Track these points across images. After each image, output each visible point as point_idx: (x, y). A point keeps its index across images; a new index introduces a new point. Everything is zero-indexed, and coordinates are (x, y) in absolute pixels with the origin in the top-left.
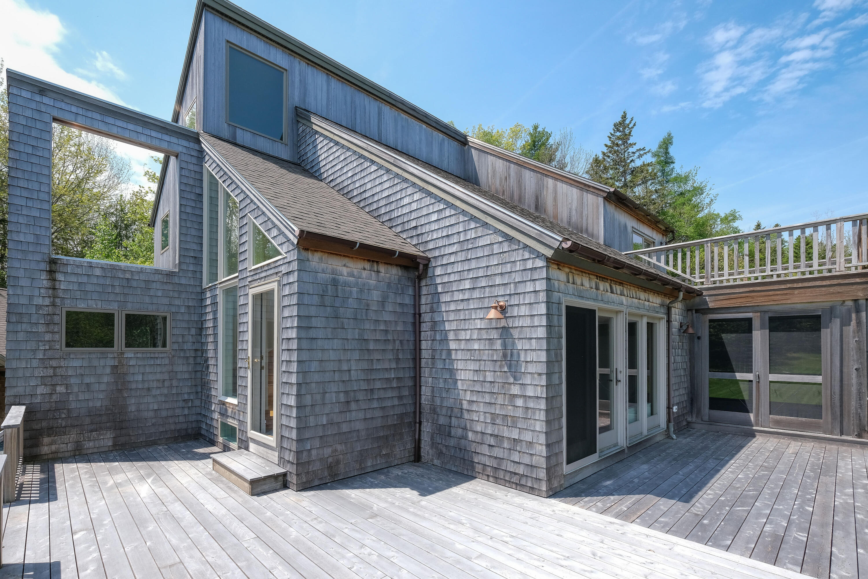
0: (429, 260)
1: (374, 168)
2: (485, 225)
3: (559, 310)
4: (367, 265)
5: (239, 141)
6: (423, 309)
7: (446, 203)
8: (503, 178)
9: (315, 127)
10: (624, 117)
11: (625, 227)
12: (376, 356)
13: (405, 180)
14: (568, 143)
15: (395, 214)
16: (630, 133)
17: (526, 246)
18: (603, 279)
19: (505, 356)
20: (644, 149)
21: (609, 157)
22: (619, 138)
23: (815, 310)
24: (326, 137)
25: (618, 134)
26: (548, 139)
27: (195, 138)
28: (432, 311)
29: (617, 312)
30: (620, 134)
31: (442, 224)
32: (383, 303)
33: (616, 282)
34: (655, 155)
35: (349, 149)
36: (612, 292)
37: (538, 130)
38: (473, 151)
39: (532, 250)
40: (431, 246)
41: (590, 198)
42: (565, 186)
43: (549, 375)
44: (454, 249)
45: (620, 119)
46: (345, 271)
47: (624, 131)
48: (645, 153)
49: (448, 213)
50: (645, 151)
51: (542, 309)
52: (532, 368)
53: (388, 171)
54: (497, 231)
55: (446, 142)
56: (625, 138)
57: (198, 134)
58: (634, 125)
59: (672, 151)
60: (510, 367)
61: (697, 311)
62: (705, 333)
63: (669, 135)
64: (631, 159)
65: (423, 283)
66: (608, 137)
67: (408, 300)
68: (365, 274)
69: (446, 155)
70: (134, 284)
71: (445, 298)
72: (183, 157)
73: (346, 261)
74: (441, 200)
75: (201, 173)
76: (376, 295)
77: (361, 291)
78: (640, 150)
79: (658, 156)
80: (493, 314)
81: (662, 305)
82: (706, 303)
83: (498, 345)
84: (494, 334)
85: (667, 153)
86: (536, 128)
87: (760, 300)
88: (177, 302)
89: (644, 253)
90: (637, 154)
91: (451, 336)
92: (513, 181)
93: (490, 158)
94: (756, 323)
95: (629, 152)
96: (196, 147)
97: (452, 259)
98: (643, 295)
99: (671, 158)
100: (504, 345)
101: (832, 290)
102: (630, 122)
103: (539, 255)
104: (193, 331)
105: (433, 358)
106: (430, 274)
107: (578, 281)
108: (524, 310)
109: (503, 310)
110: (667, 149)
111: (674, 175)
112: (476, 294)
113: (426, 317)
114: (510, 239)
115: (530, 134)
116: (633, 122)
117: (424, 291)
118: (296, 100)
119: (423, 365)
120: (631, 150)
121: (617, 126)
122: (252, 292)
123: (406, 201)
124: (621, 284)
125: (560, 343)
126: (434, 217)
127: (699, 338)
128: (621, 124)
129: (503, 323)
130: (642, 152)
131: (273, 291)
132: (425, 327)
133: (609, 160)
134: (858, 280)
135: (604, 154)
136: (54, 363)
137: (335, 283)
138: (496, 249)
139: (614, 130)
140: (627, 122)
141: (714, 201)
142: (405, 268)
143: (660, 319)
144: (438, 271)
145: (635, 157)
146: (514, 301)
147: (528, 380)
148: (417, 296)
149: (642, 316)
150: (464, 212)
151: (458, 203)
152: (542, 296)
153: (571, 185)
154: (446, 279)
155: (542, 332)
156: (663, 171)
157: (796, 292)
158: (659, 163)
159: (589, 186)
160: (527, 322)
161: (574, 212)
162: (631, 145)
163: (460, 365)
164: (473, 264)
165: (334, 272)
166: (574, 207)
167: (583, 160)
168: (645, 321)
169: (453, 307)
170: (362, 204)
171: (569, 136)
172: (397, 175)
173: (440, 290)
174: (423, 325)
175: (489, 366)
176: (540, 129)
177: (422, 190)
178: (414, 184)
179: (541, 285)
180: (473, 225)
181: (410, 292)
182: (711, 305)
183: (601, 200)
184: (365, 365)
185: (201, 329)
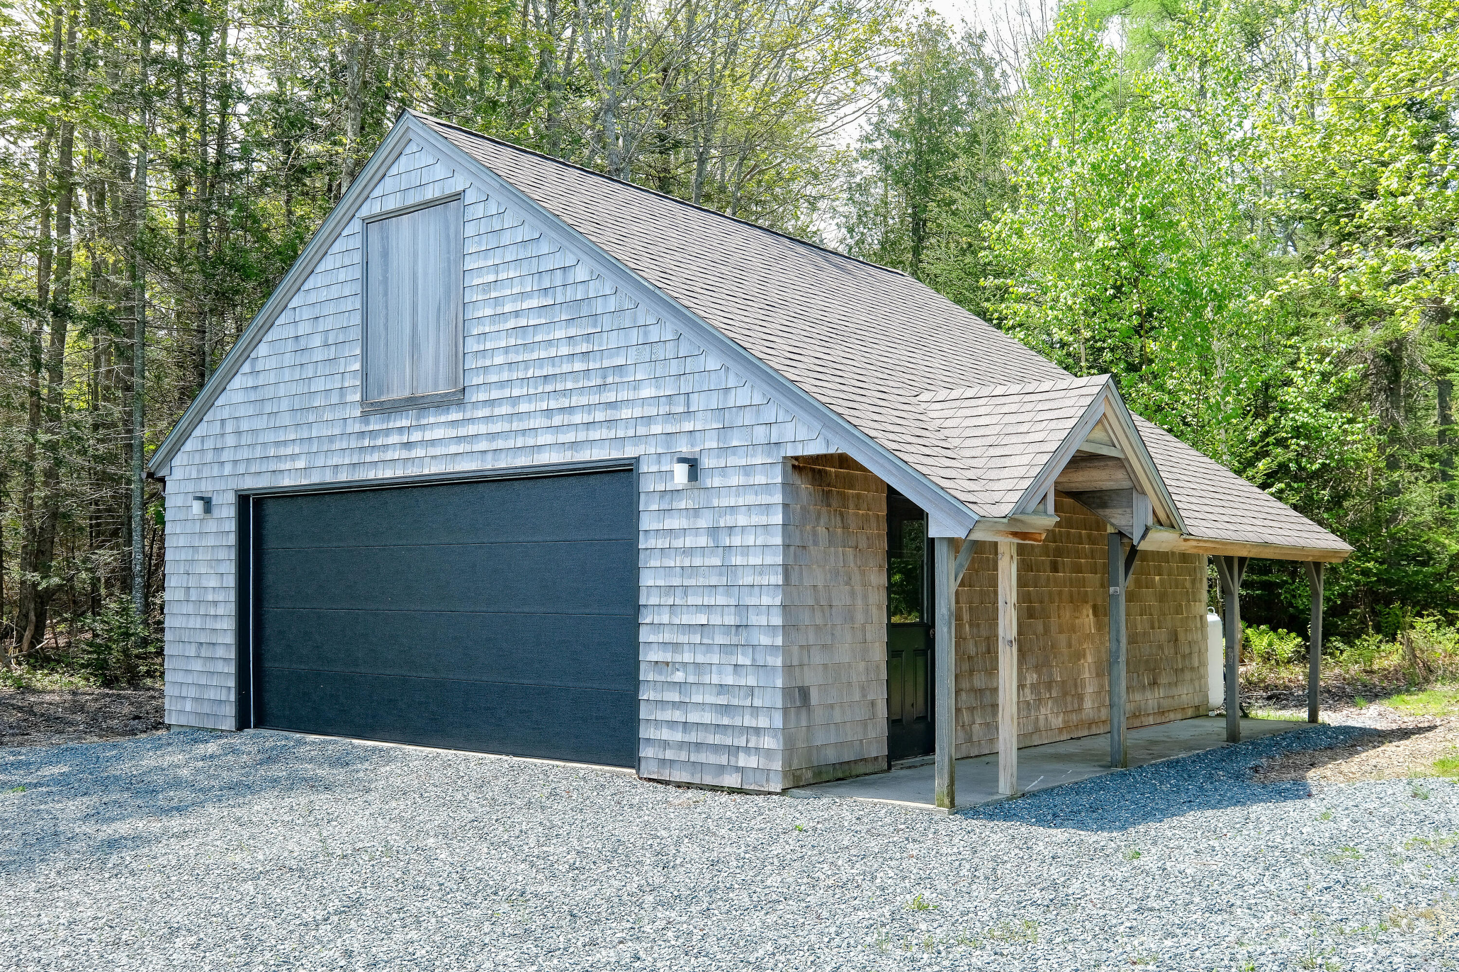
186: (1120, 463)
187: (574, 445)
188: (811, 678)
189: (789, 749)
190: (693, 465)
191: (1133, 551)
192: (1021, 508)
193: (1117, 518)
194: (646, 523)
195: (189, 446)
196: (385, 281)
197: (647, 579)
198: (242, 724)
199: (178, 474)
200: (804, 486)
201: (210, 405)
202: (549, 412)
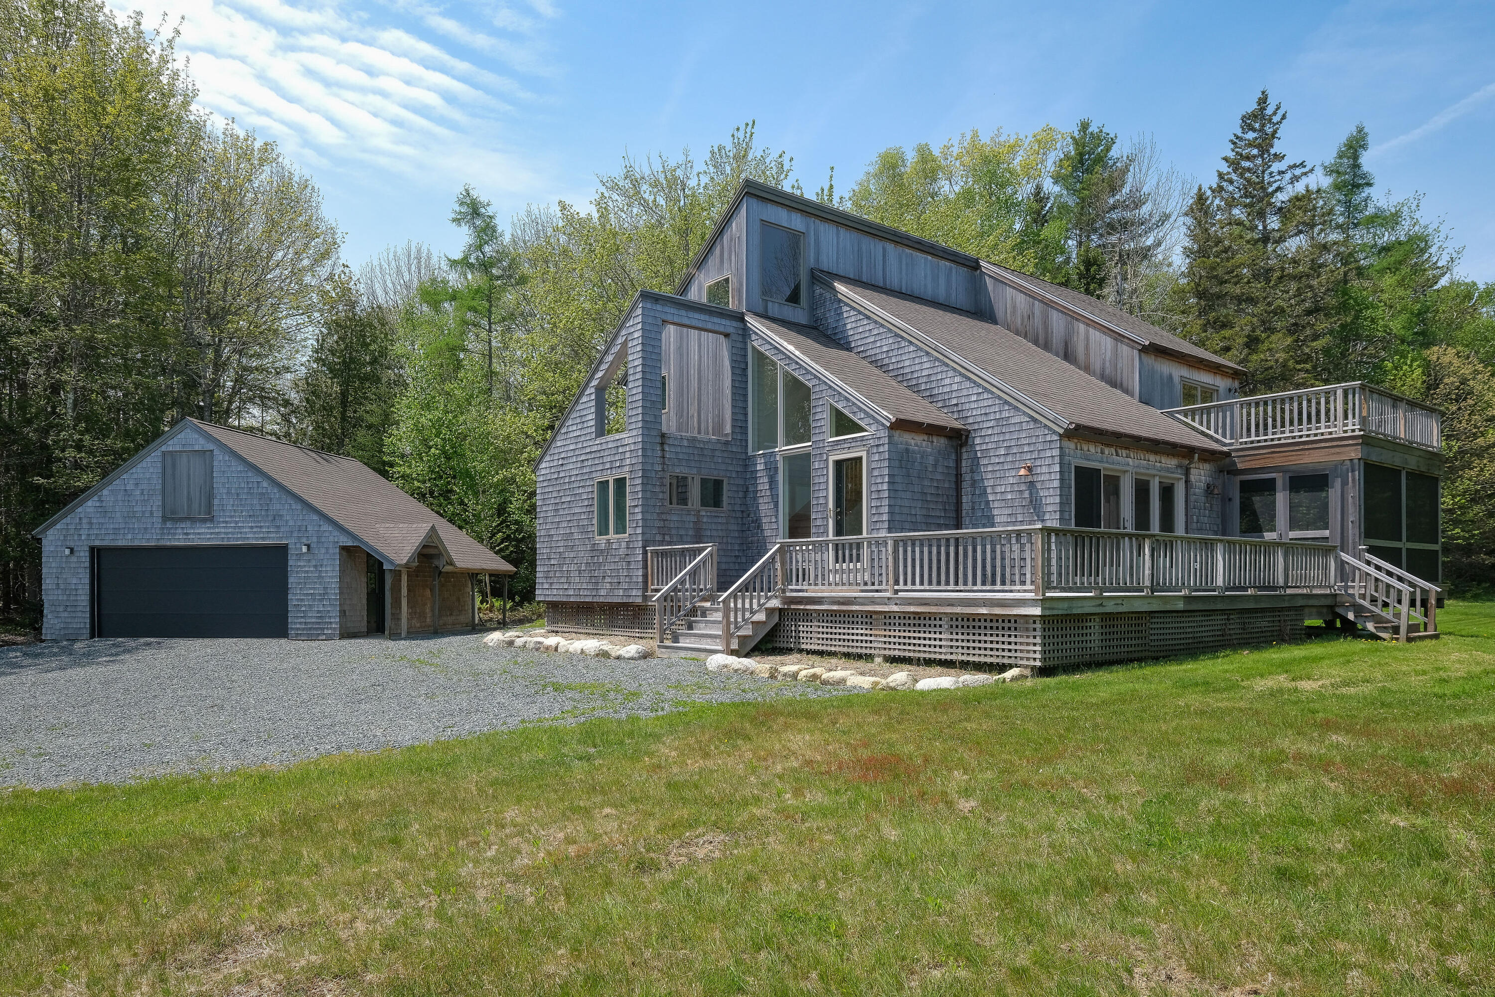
0: (969, 431)
1: (912, 348)
2: (1016, 408)
3: (1070, 468)
4: (926, 437)
5: (770, 314)
6: (964, 470)
7: (985, 388)
8: (1025, 315)
9: (840, 296)
10: (1263, 101)
11: (1170, 377)
12: (932, 506)
13: (947, 365)
14: (1146, 162)
15: (936, 392)
16: (1275, 132)
17: (1046, 426)
18: (1108, 445)
19: (1031, 501)
20: (1302, 165)
21: (1231, 182)
22: (1250, 145)
23: (1324, 470)
24: (854, 309)
25: (1251, 135)
26: (1108, 149)
27: (741, 318)
28: (972, 471)
29: (1125, 472)
30: (1255, 135)
31: (981, 404)
32: (935, 466)
33: (1121, 448)
34: (1330, 171)
35: (882, 326)
36: (1117, 455)
37: (1090, 130)
38: (987, 278)
39: (1050, 429)
40: (971, 420)
41: (1125, 350)
42: (1097, 333)
43: (1062, 512)
44: (991, 424)
45: (1255, 106)
46: (913, 442)
47: (1262, 130)
48: (1305, 174)
49: (986, 396)
50: (1304, 170)
51: (1057, 468)
52: (1050, 509)
53: (928, 353)
54: (1024, 413)
55: (954, 271)
56: (1265, 143)
57: (743, 314)
58: (1284, 117)
59: (1367, 160)
60: (1035, 509)
61: (1228, 473)
62: (1236, 495)
63: (1360, 130)
64: (1275, 185)
65: (964, 450)
66: (1231, 141)
67: (952, 464)
68: (924, 443)
69: (954, 287)
70: (706, 453)
71: (983, 462)
72: (734, 337)
73: (913, 435)
74: (979, 385)
75: (746, 349)
76: (931, 460)
77: (922, 457)
78: (1294, 166)
79: (1338, 172)
80: (1022, 472)
81: (1179, 466)
82: (1234, 463)
83: (1026, 494)
84: (1023, 487)
85: (1356, 166)
86: (1084, 126)
87: (1278, 461)
88: (730, 468)
89: (1178, 412)
90: (1288, 176)
91: (989, 490)
92: (1037, 321)
93: (1009, 290)
94: (1279, 484)
95: (1271, 173)
96: (741, 326)
97: (990, 432)
98: (1152, 457)
99: (1364, 176)
100: (1031, 494)
101: (1333, 450)
102: (1275, 113)
103: (1055, 432)
104: (741, 495)
105: (973, 509)
106: (970, 442)
107: (1085, 448)
108: (1045, 469)
109: (1030, 469)
110: (1356, 157)
111: (1370, 211)
112: (1009, 458)
113: (967, 477)
114: (1035, 420)
115: (1073, 138)
116: (1280, 113)
117: (965, 456)
118: (812, 263)
119: (964, 514)
120: (1276, 167)
121: (1248, 122)
122: (832, 459)
123: (947, 381)
124: (1126, 448)
125: (1070, 492)
126: (974, 398)
127: (1230, 500)
128: (1255, 116)
129: (1030, 479)
130: (1298, 172)
131: (860, 458)
132: (964, 485)
133: (1231, 188)
134: (1351, 442)
135: (1221, 176)
136: (664, 517)
137: (907, 450)
138: (1025, 426)
139: (1242, 127)
140: (1269, 111)
141: (1457, 261)
142: (950, 438)
143: (1179, 479)
144: (977, 441)
145: (1284, 183)
146: (1038, 463)
147: (1047, 517)
148: (958, 461)
149: (1154, 476)
150: (1000, 398)
151: (995, 390)
152: (1057, 460)
153: (1104, 333)
154: (984, 447)
155: (1056, 484)
156: (1348, 204)
157: (1307, 452)
158: (1337, 187)
159: (1124, 337)
160: (1047, 477)
161: (1108, 364)
162: (1279, 157)
163: (995, 512)
164: (1007, 437)
165: (907, 444)
166: (1108, 359)
167: (1176, 193)
168: (1157, 480)
169: (990, 468)
170: (900, 379)
171: (1148, 150)
172: (937, 359)
173: (979, 455)
174: (964, 484)
175: (1020, 510)
176: (1094, 128)
177: (961, 374)
178: (954, 369)
179: (1056, 452)
180: (1007, 407)
181: (953, 457)
182: (1240, 466)
183: (1136, 352)
184: (924, 512)
185: (747, 491)
186: (436, 547)
187: (263, 538)
188: (346, 608)
189: (341, 627)
190: (308, 546)
191: (440, 572)
192: (408, 561)
193: (436, 562)
194: (290, 563)
195: (58, 526)
196: (174, 475)
197: (291, 580)
198: (92, 636)
199: (50, 538)
200: (344, 553)
201: (72, 510)
202: (252, 527)
